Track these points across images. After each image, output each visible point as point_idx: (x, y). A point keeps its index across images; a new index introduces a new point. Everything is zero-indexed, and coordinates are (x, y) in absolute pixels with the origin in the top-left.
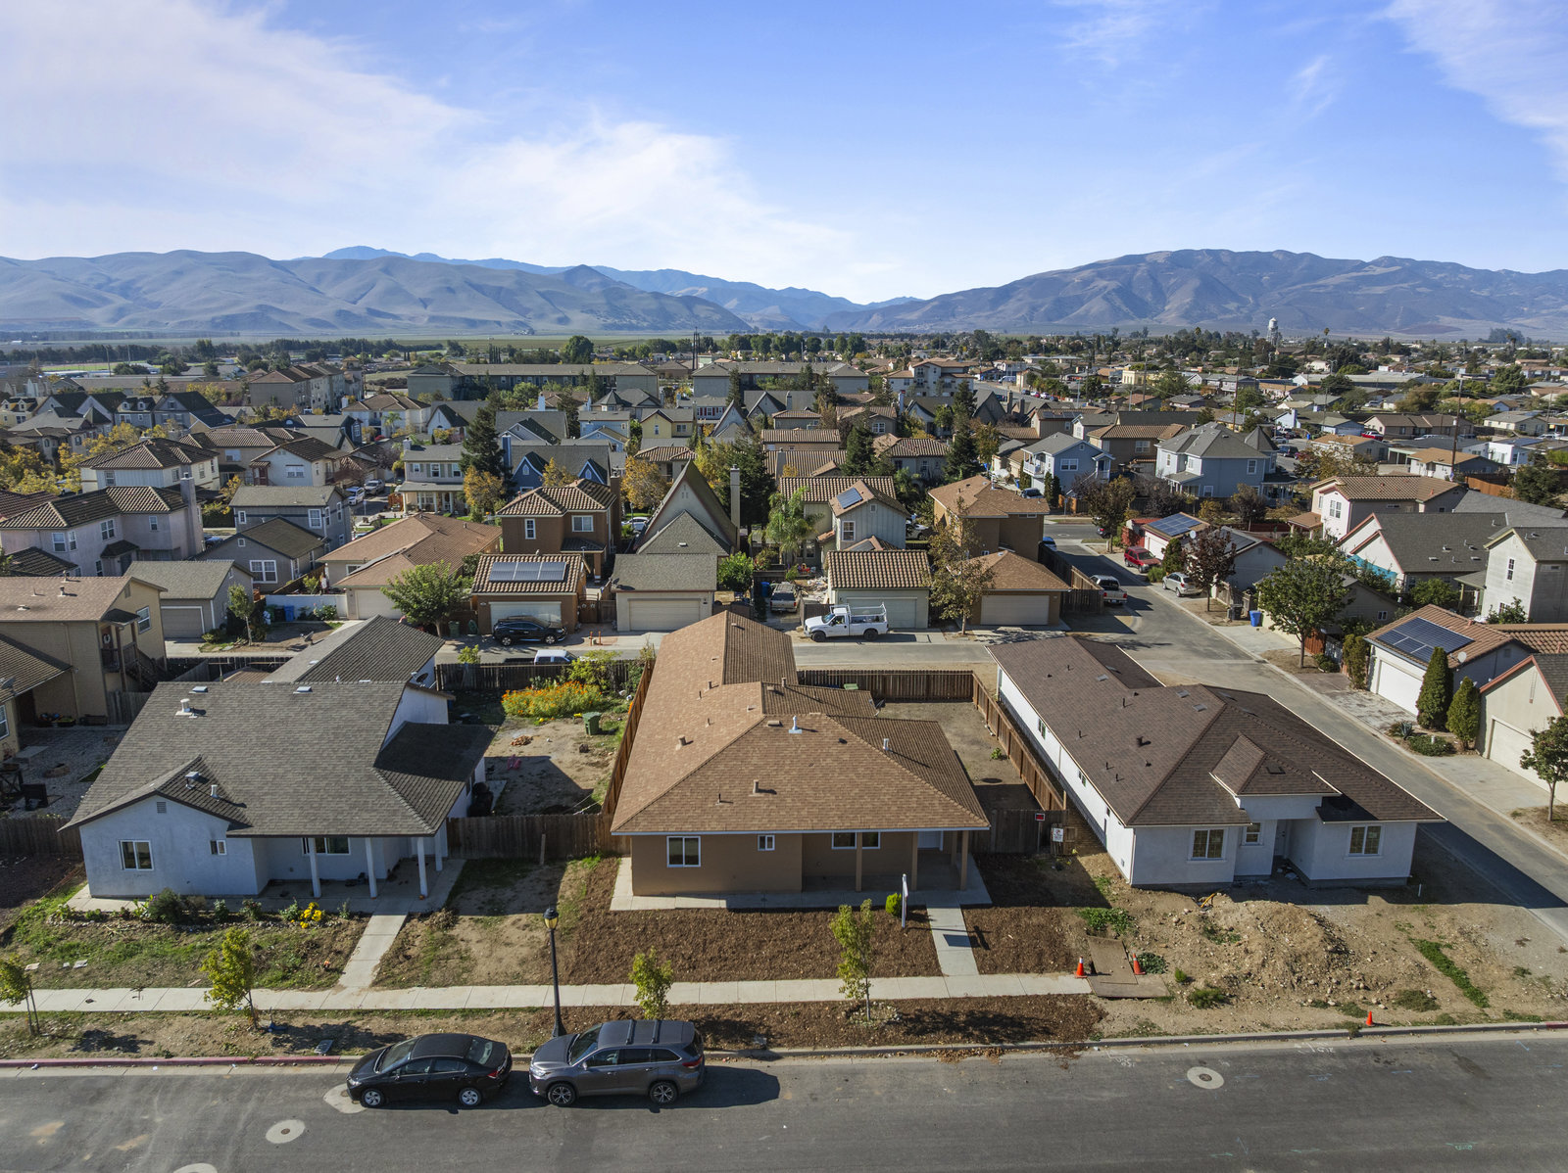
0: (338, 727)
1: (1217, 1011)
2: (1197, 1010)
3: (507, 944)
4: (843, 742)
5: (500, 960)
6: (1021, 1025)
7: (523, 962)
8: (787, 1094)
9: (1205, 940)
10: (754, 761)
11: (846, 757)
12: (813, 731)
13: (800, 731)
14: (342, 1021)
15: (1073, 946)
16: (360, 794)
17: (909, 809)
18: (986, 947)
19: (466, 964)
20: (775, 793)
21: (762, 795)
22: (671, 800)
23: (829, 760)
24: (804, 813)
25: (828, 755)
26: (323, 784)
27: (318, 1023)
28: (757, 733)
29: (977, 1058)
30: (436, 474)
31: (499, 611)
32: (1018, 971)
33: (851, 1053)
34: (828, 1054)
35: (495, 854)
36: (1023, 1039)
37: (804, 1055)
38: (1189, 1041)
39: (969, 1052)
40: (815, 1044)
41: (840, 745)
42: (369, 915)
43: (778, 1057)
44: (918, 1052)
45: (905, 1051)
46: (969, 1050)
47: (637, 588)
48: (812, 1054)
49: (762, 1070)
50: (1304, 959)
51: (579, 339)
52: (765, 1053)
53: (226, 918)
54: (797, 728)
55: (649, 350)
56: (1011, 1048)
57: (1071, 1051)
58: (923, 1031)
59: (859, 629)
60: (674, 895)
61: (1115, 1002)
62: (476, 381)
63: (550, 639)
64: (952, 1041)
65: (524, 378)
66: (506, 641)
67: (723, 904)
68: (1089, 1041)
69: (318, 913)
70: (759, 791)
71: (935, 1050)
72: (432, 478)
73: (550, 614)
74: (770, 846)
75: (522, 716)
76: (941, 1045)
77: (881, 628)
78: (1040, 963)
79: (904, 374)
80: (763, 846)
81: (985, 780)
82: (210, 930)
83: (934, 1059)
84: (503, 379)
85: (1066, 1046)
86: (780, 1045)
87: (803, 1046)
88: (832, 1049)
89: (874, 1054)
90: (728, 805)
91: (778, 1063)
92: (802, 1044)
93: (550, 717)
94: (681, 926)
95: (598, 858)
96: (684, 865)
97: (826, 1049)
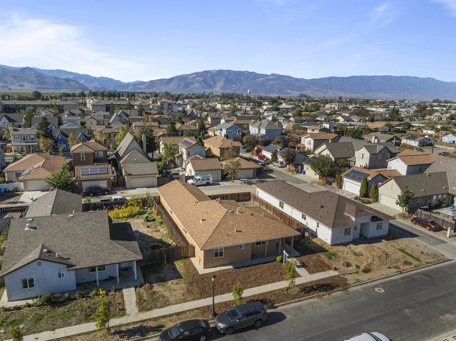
0: (91, 228)
1: (370, 273)
2: (366, 274)
3: (174, 290)
4: (253, 215)
5: (176, 296)
6: (330, 286)
7: (183, 295)
8: (288, 317)
9: (356, 256)
10: (231, 223)
11: (255, 219)
12: (243, 212)
13: (239, 213)
14: (138, 325)
15: (328, 263)
16: (110, 249)
17: (279, 232)
18: (307, 267)
19: (165, 299)
20: (241, 232)
21: (238, 233)
22: (213, 238)
23: (251, 221)
24: (252, 236)
25: (251, 219)
26: (95, 247)
28: (228, 215)
29: (326, 296)
30: (24, 139)
31: (85, 185)
32: (319, 272)
33: (295, 302)
34: (289, 303)
35: (149, 263)
36: (333, 289)
37: (283, 305)
38: (369, 282)
40: (285, 301)
41: (252, 216)
42: (122, 289)
43: (277, 307)
44: (311, 298)
45: (308, 298)
46: (323, 294)
47: (133, 174)
48: (285, 304)
49: (276, 311)
50: (381, 257)
51: (36, 92)
52: (273, 307)
53: (70, 300)
54: (238, 212)
55: (62, 96)
56: (332, 292)
57: (346, 290)
58: (309, 292)
59: (204, 182)
60: (216, 267)
61: (347, 276)
62: (11, 106)
63: (106, 193)
64: (317, 293)
65: (29, 105)
66: (91, 194)
67: (231, 267)
68: (348, 287)
69: (104, 292)
70: (237, 232)
71: (315, 296)
72: (23, 141)
73: (104, 185)
74: (243, 248)
77: (211, 182)
78: (323, 269)
79: (157, 105)
80: (241, 248)
82: (66, 305)
83: (316, 299)
84: (21, 106)
85: (344, 289)
86: (276, 304)
87: (282, 303)
88: (290, 302)
89: (300, 301)
90: (230, 237)
91: (278, 309)
92: (281, 302)
93: (128, 218)
94: (224, 275)
95: (183, 259)
96: (219, 257)
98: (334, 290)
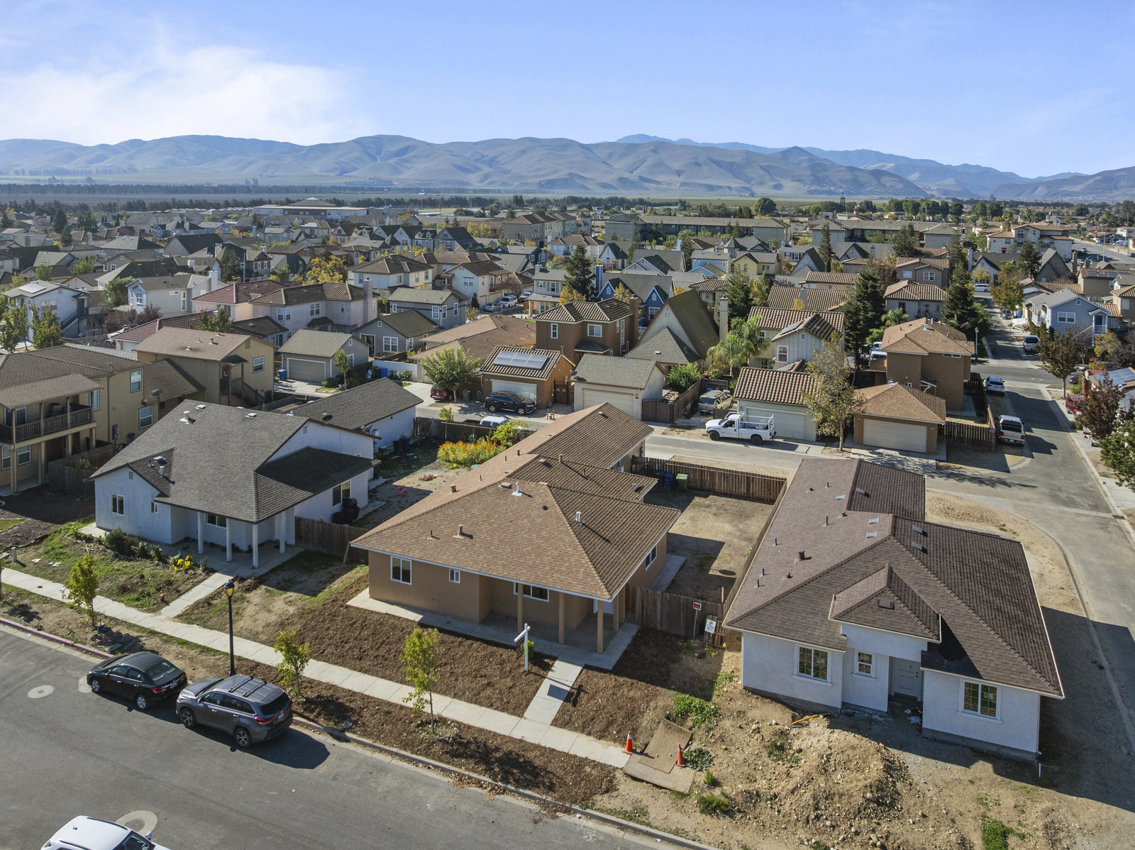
1: (715, 820)
2: (698, 814)
3: (269, 611)
4: (545, 508)
5: (256, 621)
6: (537, 775)
7: (267, 625)
8: (322, 768)
9: (765, 754)
10: (475, 511)
11: (539, 520)
12: (530, 496)
13: (520, 494)
14: (134, 634)
15: (646, 724)
18: (574, 705)
19: (236, 618)
20: (471, 538)
21: (462, 537)
22: (401, 528)
23: (525, 521)
27: (124, 631)
29: (480, 790)
31: (497, 386)
32: (582, 732)
34: (381, 750)
35: (321, 549)
36: (525, 787)
37: (365, 745)
38: (663, 838)
39: (479, 784)
40: (378, 738)
41: (541, 510)
42: (214, 571)
43: (347, 740)
44: (443, 770)
45: (434, 766)
46: (479, 781)
47: (588, 381)
48: (370, 746)
49: (327, 746)
50: (836, 798)
51: (765, 200)
52: (341, 734)
53: (144, 555)
54: (520, 492)
55: (820, 210)
56: (512, 791)
57: (556, 811)
58: (460, 756)
59: (747, 434)
60: (392, 603)
61: (635, 783)
62: (653, 228)
63: (521, 411)
64: (473, 770)
66: (492, 408)
67: (417, 617)
68: (576, 807)
69: (188, 564)
70: (462, 534)
71: (455, 772)
72: (551, 292)
73: (529, 393)
74: (457, 579)
75: (446, 461)
76: (462, 771)
77: (765, 435)
78: (606, 729)
80: (452, 578)
81: (722, 572)
82: (130, 560)
83: (446, 779)
84: (673, 227)
85: (556, 805)
86: (355, 732)
87: (368, 738)
88: (386, 747)
89: (410, 760)
91: (344, 745)
92: (369, 735)
96: (400, 581)
97: (382, 746)
98: (521, 790)
